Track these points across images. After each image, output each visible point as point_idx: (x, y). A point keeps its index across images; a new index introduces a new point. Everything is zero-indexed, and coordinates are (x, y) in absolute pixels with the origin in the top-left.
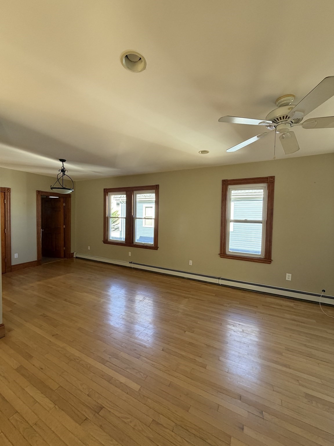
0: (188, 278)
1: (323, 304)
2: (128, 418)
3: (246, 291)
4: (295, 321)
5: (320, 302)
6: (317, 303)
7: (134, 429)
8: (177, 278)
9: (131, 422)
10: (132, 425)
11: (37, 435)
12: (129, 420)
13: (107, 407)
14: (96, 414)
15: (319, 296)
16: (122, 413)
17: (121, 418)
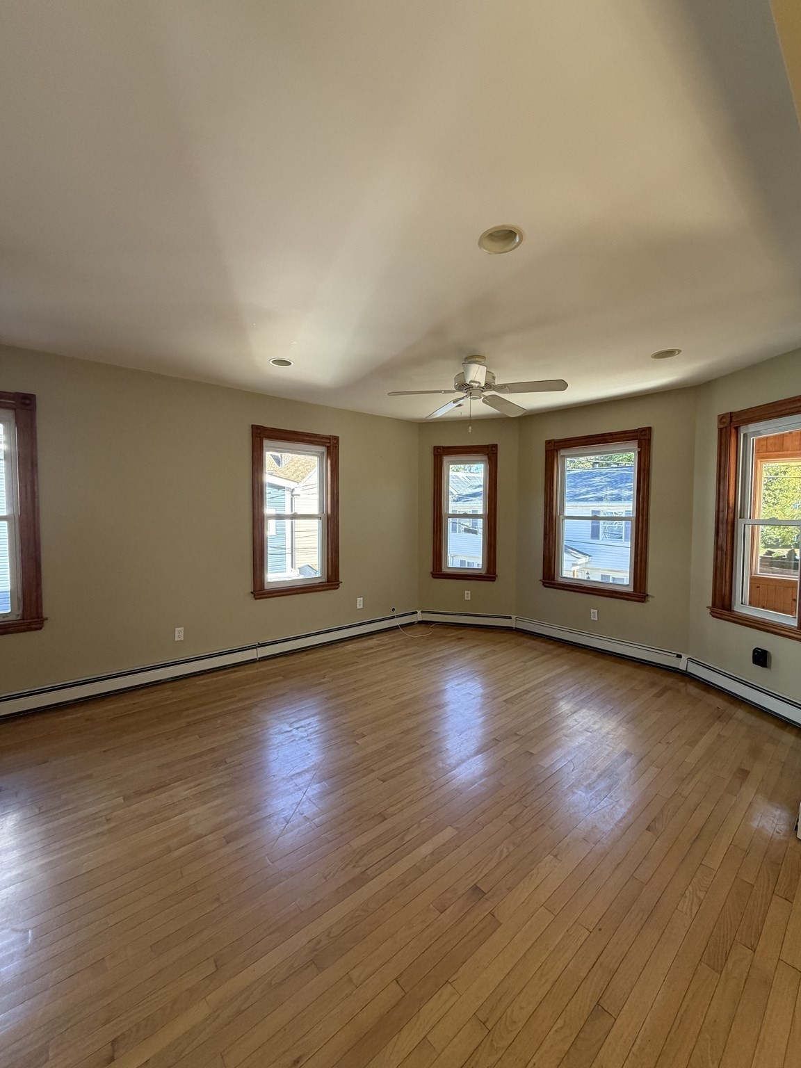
0: (172, 678)
1: (403, 626)
2: (502, 851)
3: (307, 650)
4: (406, 655)
5: (398, 624)
6: (396, 628)
7: (518, 846)
8: (145, 690)
9: (508, 849)
10: (512, 848)
11: (509, 1011)
12: (505, 850)
13: (477, 877)
14: (486, 896)
15: (393, 617)
16: (492, 859)
17: (500, 858)
